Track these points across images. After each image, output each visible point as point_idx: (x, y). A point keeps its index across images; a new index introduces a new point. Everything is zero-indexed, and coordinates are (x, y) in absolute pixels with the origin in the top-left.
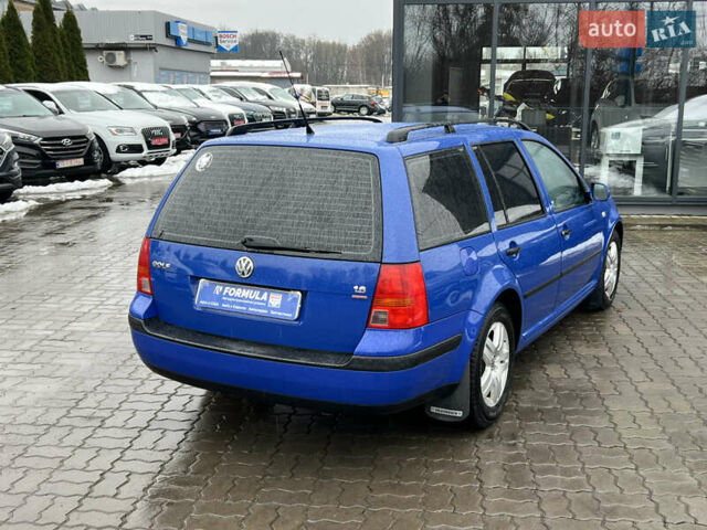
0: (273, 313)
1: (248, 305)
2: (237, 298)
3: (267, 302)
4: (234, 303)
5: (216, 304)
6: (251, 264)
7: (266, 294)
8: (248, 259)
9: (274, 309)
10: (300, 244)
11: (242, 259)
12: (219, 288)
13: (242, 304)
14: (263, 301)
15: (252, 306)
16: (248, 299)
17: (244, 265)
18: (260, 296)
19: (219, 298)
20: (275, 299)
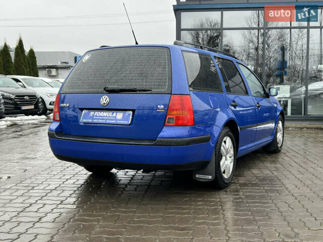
0: (118, 122)
1: (106, 119)
2: (101, 116)
3: (115, 117)
4: (99, 119)
5: (90, 121)
6: (108, 99)
7: (115, 113)
8: (106, 97)
9: (119, 120)
10: (132, 87)
11: (103, 97)
12: (92, 113)
13: (103, 119)
14: (114, 117)
15: (108, 119)
16: (106, 116)
17: (104, 100)
18: (112, 115)
19: (92, 118)
20: (119, 115)
